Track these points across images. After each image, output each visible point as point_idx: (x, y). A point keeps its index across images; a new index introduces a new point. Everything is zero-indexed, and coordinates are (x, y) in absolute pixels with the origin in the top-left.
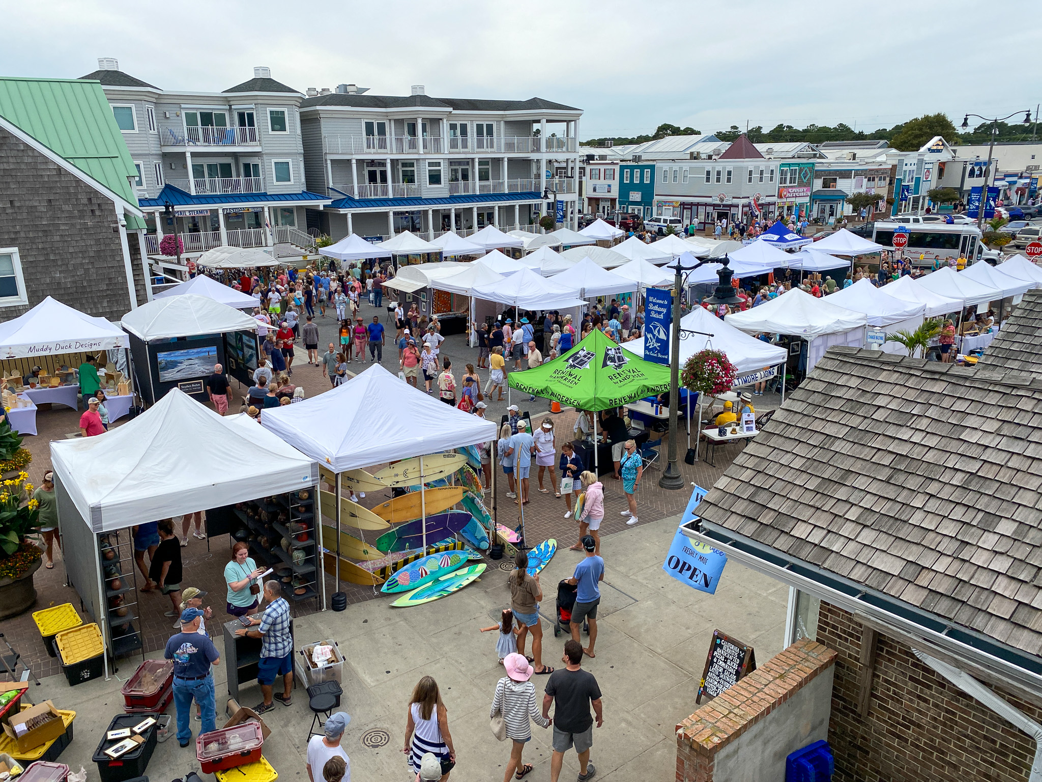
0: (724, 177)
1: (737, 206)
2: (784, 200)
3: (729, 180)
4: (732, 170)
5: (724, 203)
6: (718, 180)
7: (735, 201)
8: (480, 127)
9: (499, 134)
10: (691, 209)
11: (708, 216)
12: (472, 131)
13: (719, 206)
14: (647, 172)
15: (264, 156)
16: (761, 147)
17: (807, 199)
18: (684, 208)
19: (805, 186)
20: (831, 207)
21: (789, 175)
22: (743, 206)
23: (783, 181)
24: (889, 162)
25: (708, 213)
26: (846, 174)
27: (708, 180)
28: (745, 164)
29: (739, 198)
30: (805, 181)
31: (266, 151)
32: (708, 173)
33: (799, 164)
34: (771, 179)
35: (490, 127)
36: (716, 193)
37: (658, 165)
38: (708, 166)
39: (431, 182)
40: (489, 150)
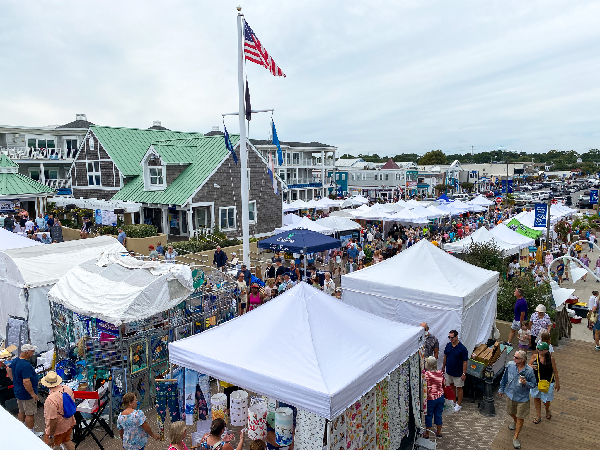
0: (384, 177)
1: (392, 190)
2: (408, 188)
3: (386, 179)
4: (388, 174)
5: (385, 189)
6: (381, 179)
7: (390, 188)
8: (294, 154)
9: (301, 158)
10: (368, 192)
11: (377, 195)
12: (291, 156)
13: (382, 190)
14: (343, 176)
16: (398, 164)
17: (416, 187)
18: (364, 192)
19: (415, 181)
20: (423, 191)
21: (409, 176)
22: (394, 190)
23: (407, 179)
24: (442, 171)
25: (377, 194)
26: (428, 176)
27: (376, 179)
28: (394, 171)
29: (392, 187)
30: (415, 179)
32: (376, 176)
33: (413, 172)
34: (403, 179)
35: (298, 154)
36: (380, 185)
37: (349, 172)
38: (375, 172)
40: (297, 165)
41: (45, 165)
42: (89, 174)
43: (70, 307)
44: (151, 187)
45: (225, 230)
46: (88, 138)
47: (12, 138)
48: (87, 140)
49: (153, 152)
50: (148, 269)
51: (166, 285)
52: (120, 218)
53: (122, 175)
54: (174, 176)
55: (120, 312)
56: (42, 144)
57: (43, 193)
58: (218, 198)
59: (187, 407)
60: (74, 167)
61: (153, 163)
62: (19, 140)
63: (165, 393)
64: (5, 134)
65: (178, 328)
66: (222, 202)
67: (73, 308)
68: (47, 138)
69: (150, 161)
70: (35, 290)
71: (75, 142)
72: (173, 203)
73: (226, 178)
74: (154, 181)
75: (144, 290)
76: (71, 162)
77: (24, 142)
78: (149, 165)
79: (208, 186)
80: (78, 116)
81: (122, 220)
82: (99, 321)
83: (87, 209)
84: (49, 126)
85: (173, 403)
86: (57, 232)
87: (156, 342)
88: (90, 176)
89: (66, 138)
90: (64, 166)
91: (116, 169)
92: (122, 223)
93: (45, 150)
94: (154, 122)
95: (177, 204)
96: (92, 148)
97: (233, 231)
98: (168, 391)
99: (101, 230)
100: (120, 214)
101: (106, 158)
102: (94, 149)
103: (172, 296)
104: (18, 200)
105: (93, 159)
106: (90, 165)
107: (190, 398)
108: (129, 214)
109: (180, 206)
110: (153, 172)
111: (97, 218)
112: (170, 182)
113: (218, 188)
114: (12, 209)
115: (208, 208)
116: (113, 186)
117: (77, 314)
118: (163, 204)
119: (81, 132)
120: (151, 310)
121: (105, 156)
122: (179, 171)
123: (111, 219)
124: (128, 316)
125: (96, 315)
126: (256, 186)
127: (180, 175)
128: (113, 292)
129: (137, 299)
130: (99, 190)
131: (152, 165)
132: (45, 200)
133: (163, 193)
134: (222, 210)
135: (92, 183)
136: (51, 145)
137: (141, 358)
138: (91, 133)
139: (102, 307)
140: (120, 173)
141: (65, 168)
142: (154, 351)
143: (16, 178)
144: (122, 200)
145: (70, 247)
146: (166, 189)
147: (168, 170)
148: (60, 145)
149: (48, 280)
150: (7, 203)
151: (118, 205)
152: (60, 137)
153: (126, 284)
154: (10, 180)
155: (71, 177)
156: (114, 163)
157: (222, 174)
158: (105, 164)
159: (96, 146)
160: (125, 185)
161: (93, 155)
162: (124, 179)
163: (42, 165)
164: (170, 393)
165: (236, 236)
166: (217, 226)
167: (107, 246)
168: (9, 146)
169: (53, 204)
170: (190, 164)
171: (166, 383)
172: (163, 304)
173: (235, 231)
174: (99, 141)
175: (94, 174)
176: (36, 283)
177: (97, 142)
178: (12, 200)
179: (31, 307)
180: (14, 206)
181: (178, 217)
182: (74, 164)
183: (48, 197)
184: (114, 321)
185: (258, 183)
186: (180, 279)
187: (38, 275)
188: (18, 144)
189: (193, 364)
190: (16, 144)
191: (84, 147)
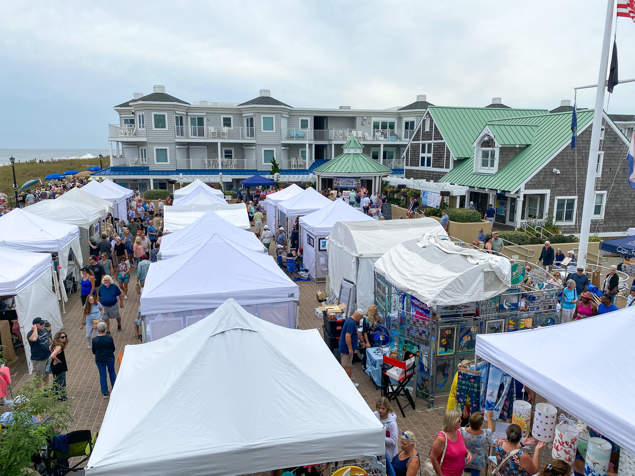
41: (385, 146)
42: (422, 155)
43: (390, 280)
44: (481, 170)
45: (560, 223)
46: (425, 119)
47: (361, 121)
48: (424, 121)
49: (488, 132)
50: (465, 256)
51: (482, 275)
52: (446, 201)
53: (453, 156)
54: (508, 159)
55: (433, 294)
56: (384, 126)
57: (380, 172)
58: (556, 185)
59: (488, 403)
60: (409, 148)
61: (487, 144)
62: (366, 123)
63: (467, 382)
64: (355, 117)
65: (489, 321)
66: (561, 190)
67: (393, 281)
68: (388, 120)
69: (483, 142)
70: (364, 260)
71: (412, 123)
72: (502, 189)
73: (570, 163)
74: (485, 164)
75: (459, 276)
76: (406, 143)
77: (370, 124)
78: (482, 147)
79: (546, 172)
80: (418, 96)
81: (447, 203)
82: (413, 298)
83: (416, 190)
84: (392, 108)
85: (474, 395)
86: (387, 209)
87: (464, 331)
88: (422, 157)
89: (405, 119)
90: (400, 147)
91: (448, 150)
92: (447, 206)
93: (386, 132)
94: (494, 99)
95: (506, 190)
96: (427, 129)
97: (570, 226)
98: (470, 382)
99: (426, 211)
100: (446, 197)
101: (439, 139)
102: (429, 130)
103: (487, 288)
104: (360, 178)
105: (427, 140)
106: (424, 146)
107: (491, 395)
108: (455, 197)
109: (510, 192)
110: (485, 154)
111: (423, 199)
112: (502, 166)
113: (558, 174)
114: (354, 186)
115: (543, 196)
116: (442, 167)
117: (395, 287)
118: (491, 189)
119: (419, 113)
120: (464, 298)
121: (439, 137)
122: (514, 153)
123: (436, 201)
124: (441, 299)
125: (412, 291)
126: (609, 173)
127: (514, 157)
128: (429, 274)
129: (450, 284)
130: (428, 171)
131: (485, 147)
132: (381, 179)
133: (493, 177)
134: (559, 200)
135: (423, 164)
136: (392, 126)
137: (448, 342)
138: (428, 114)
139: (417, 286)
140: (451, 154)
141: (401, 148)
142: (461, 339)
143: (360, 158)
144: (450, 183)
145: (396, 225)
146: (496, 173)
147: (502, 152)
148: (400, 127)
149: (375, 253)
150: (351, 180)
151: (445, 188)
152: (400, 118)
153: (442, 268)
154: (356, 159)
155: (405, 157)
156: (446, 144)
157: (565, 158)
158: (438, 145)
159: (431, 127)
160: (454, 167)
161: (427, 136)
162: (454, 161)
163: (382, 146)
164: (472, 384)
165: (573, 232)
166: (550, 218)
167: (429, 228)
168: (358, 128)
169: (387, 182)
170: (528, 146)
171: (469, 374)
172: (476, 294)
173: (573, 225)
174: (434, 121)
175: (426, 155)
176: (366, 254)
177: (433, 123)
178: (355, 178)
179: (360, 274)
180: (356, 183)
181: (506, 204)
182: (409, 145)
183: (384, 176)
184: (427, 301)
185: (612, 170)
186: (497, 271)
187: (369, 247)
188: (365, 126)
189: (499, 362)
190: (364, 126)
191: (420, 128)
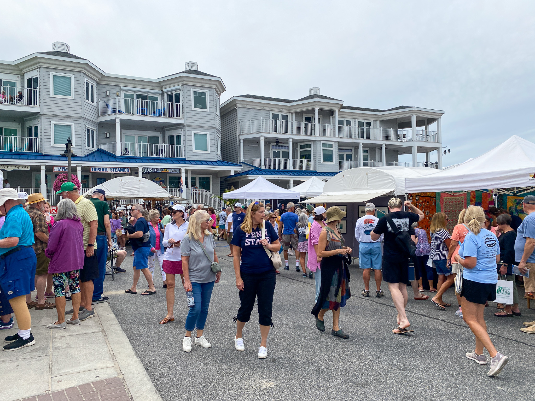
8: (361, 124)
12: (355, 126)
15: (186, 128)
31: (188, 124)
35: (369, 124)
39: (324, 160)
